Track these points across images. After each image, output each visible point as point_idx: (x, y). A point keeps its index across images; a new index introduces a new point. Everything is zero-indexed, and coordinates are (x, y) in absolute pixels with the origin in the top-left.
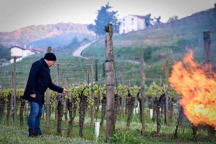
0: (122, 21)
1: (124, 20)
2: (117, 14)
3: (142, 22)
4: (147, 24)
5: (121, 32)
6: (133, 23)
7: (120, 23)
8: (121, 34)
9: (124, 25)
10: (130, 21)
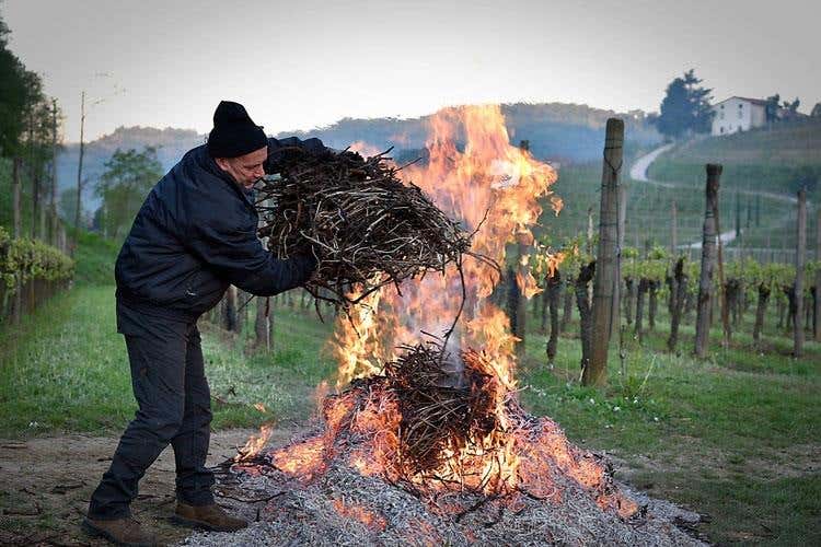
0: (718, 109)
1: (722, 107)
2: (711, 94)
3: (760, 112)
4: (770, 116)
5: (716, 131)
6: (740, 113)
7: (714, 113)
8: (715, 137)
9: (722, 118)
10: (736, 109)
